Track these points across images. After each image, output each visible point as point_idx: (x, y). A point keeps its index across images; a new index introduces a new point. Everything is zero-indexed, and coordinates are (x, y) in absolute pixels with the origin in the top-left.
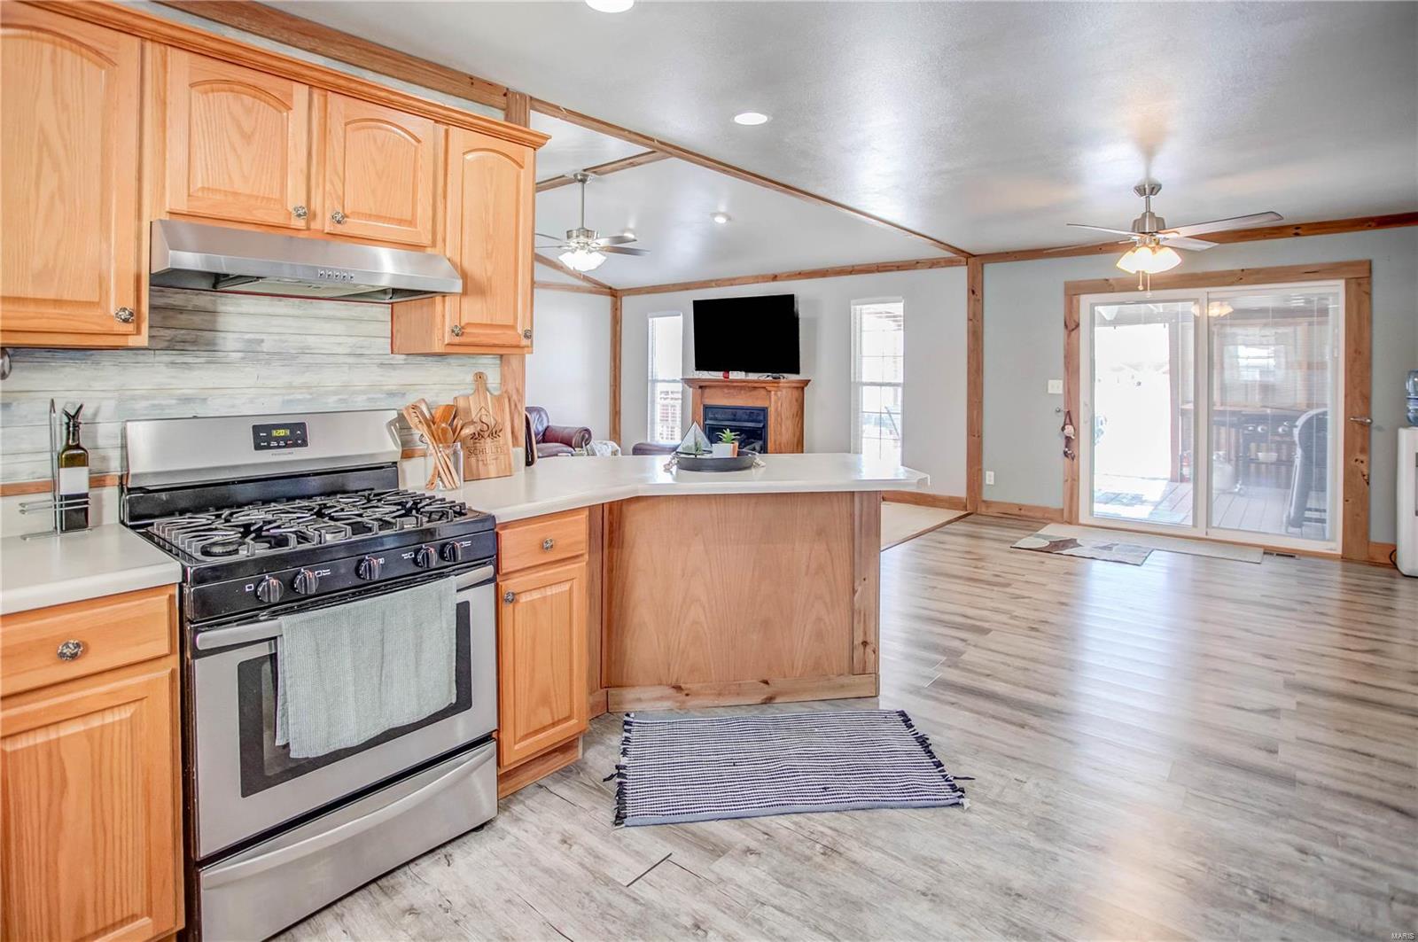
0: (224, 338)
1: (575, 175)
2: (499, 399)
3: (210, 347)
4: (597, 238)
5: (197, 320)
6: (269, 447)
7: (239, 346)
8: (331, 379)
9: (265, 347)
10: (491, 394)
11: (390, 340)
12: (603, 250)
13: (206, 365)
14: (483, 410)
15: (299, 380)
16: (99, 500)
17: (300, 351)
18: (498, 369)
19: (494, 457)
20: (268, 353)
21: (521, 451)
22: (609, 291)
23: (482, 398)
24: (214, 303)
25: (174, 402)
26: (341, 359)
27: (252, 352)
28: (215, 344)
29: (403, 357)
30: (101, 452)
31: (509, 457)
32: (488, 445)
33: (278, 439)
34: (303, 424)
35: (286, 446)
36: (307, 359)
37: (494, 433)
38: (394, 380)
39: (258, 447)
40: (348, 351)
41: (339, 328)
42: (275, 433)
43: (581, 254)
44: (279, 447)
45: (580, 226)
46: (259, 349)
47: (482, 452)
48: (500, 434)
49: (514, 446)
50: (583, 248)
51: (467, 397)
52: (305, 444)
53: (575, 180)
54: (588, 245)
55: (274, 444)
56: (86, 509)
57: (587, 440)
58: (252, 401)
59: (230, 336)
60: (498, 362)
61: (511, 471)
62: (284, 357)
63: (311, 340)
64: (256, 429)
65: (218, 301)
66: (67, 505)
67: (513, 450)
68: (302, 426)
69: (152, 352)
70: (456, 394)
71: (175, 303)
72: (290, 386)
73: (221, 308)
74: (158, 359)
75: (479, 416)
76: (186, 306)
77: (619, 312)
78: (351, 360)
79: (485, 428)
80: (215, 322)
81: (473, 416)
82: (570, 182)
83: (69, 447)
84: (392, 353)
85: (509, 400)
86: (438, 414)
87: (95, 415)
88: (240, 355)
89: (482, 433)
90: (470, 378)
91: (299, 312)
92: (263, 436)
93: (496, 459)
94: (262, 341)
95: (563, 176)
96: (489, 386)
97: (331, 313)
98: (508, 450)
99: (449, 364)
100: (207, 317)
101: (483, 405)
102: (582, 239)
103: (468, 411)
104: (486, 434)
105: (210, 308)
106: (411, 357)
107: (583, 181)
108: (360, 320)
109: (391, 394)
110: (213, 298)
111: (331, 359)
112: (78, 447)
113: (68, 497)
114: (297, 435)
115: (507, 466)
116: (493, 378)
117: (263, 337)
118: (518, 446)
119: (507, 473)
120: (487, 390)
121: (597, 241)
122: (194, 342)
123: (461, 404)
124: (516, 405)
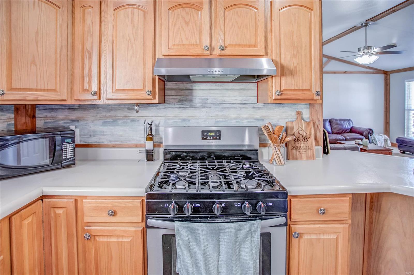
0: (195, 99)
1: (362, 24)
2: (308, 123)
3: (191, 102)
4: (374, 49)
5: (187, 92)
6: (206, 139)
7: (200, 101)
8: (233, 113)
9: (209, 101)
10: (304, 121)
11: (257, 97)
12: (377, 54)
13: (190, 108)
14: (300, 128)
15: (221, 114)
16: (158, 152)
17: (221, 103)
18: (309, 109)
19: (305, 150)
20: (210, 104)
21: (321, 148)
22: (382, 72)
23: (299, 123)
24: (192, 86)
25: (180, 121)
26: (237, 106)
27: (204, 103)
28: (192, 101)
29: (263, 104)
30: (161, 136)
31: (313, 151)
32: (302, 144)
33: (210, 136)
34: (220, 131)
35: (213, 139)
36: (224, 106)
37: (306, 139)
38: (259, 114)
39: (203, 139)
40: (239, 102)
41: (236, 93)
42: (209, 134)
43: (365, 57)
44: (210, 139)
45: (365, 45)
46: (207, 102)
47: (299, 147)
48: (309, 140)
49: (316, 145)
50: (366, 54)
51: (292, 122)
52: (220, 139)
53: (362, 26)
54: (369, 53)
55: (209, 138)
56: (153, 155)
57: (371, 134)
58: (204, 121)
59: (197, 98)
60: (309, 106)
61: (313, 158)
62: (215, 105)
63: (226, 99)
64: (203, 132)
65: (193, 86)
66: (148, 153)
67: (315, 148)
68: (219, 132)
69: (174, 104)
70: (287, 120)
71: (180, 87)
72: (218, 116)
73: (194, 88)
74: (175, 106)
75: (298, 131)
76: (183, 88)
77: (388, 81)
78: (240, 106)
79: (301, 136)
80: (192, 93)
81: (295, 131)
82: (359, 28)
83: (149, 135)
84: (258, 103)
85: (314, 124)
86: (276, 129)
87: (159, 124)
88: (200, 104)
89: (299, 139)
90: (294, 113)
91: (221, 88)
92: (205, 135)
93: (306, 151)
94: (208, 99)
95: (356, 26)
96: (304, 117)
97: (233, 88)
98: (312, 147)
99: (284, 107)
100: (189, 91)
101: (300, 125)
102: (366, 51)
103: (292, 129)
104: (301, 139)
105: (190, 88)
106: (265, 104)
107: (366, 26)
108: (244, 90)
109: (258, 120)
110: (191, 85)
111: (233, 106)
112: (151, 135)
113: (148, 150)
114: (218, 136)
115: (312, 155)
116: (306, 113)
117: (209, 98)
118: (319, 145)
119: (312, 158)
120: (303, 119)
121: (374, 50)
122: (186, 100)
123: (289, 125)
124: (318, 126)
